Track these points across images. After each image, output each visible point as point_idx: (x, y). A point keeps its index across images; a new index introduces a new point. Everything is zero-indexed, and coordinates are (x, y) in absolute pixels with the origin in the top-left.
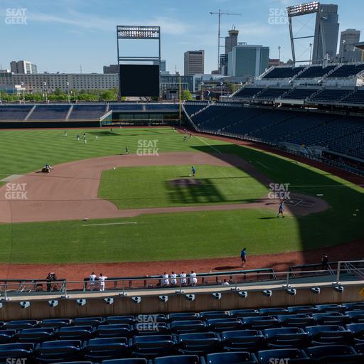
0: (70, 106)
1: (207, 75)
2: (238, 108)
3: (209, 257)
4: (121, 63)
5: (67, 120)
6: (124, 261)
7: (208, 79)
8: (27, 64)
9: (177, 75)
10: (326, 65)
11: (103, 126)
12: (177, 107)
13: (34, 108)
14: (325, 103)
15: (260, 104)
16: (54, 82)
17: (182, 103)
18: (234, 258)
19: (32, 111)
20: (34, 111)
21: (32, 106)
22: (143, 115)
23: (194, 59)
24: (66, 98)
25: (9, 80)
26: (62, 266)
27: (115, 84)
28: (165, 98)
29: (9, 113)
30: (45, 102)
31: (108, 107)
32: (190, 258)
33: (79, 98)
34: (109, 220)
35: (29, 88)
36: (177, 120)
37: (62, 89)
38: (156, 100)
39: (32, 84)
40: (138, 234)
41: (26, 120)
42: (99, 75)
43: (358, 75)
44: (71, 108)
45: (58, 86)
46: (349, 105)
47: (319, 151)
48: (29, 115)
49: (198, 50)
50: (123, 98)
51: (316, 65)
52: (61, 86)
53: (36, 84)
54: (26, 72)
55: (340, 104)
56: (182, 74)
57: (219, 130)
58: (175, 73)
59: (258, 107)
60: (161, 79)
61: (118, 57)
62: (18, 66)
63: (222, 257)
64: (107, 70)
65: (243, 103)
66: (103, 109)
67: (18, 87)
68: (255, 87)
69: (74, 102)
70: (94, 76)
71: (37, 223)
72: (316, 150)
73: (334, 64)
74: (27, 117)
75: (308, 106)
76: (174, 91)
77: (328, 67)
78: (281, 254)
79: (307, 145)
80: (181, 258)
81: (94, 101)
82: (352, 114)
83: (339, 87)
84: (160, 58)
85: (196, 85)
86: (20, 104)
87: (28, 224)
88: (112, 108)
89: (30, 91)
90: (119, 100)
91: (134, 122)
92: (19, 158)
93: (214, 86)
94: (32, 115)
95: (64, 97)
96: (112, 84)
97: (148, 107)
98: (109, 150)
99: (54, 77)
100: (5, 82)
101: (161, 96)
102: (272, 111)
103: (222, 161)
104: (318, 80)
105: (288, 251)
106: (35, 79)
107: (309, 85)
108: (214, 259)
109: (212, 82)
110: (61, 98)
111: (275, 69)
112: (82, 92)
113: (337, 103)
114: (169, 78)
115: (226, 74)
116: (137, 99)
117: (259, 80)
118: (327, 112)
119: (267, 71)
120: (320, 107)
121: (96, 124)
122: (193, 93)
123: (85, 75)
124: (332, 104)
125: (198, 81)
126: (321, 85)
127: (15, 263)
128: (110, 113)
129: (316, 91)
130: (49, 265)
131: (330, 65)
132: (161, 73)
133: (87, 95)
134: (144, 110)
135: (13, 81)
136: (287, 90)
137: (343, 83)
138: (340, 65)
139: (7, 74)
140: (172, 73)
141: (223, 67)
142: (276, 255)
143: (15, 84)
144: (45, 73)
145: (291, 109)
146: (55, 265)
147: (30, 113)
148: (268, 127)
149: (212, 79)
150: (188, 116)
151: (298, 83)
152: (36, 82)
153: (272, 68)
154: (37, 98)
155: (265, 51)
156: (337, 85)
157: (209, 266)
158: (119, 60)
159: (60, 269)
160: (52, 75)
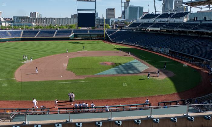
0: (56, 31)
1: (116, 19)
2: (131, 32)
3: (119, 98)
4: (79, 12)
5: (54, 37)
6: (78, 100)
7: (117, 21)
8: (37, 14)
9: (103, 19)
10: (169, 13)
11: (70, 40)
12: (103, 31)
13: (39, 32)
14: (170, 29)
15: (140, 30)
16: (49, 21)
17: (105, 30)
18: (131, 98)
19: (38, 33)
20: (40, 33)
21: (39, 31)
22: (88, 35)
23: (111, 12)
24: (54, 27)
25: (29, 20)
26: (48, 102)
27: (76, 22)
28: (98, 28)
29: (28, 34)
30: (44, 29)
31: (72, 32)
32: (110, 98)
33: (60, 28)
34: (71, 81)
35: (38, 24)
36: (103, 37)
37: (52, 24)
38: (94, 29)
39: (39, 22)
40: (85, 87)
41: (35, 37)
42: (69, 19)
43: (184, 17)
44: (56, 32)
45: (51, 23)
46: (181, 30)
47: (167, 50)
48: (37, 35)
49: (112, 8)
50: (79, 28)
51: (165, 13)
52: (52, 23)
53: (41, 22)
54: (37, 17)
55: (176, 30)
56: (105, 18)
57: (122, 42)
58: (102, 18)
59: (139, 31)
60: (96, 20)
61: (77, 10)
62: (33, 14)
63: (125, 98)
64: (72, 16)
65: (133, 30)
66: (70, 32)
67: (33, 24)
68: (138, 22)
69: (57, 29)
70: (67, 19)
71: (38, 82)
72: (166, 50)
73: (173, 12)
74: (36, 36)
75: (162, 31)
76: (102, 25)
77: (171, 14)
78: (154, 96)
79: (162, 48)
80: (106, 98)
81: (66, 29)
82: (182, 34)
83: (176, 22)
84: (95, 10)
85: (112, 23)
86: (33, 30)
87: (33, 82)
88: (74, 32)
89: (39, 25)
90: (77, 28)
91: (84, 38)
92: (31, 53)
93: (119, 23)
94: (38, 35)
95: (53, 27)
96: (74, 22)
97: (90, 31)
98: (72, 50)
99: (49, 19)
100: (28, 21)
101: (96, 27)
102: (146, 33)
103: (125, 53)
104: (166, 19)
105: (157, 95)
106: (41, 20)
107: (162, 21)
108: (122, 99)
109: (118, 22)
110: (52, 28)
111: (147, 15)
112: (61, 25)
113: (175, 29)
114: (99, 20)
115: (124, 18)
116: (85, 28)
117: (139, 19)
118: (170, 33)
119: (143, 16)
120: (167, 31)
121: (67, 39)
122: (110, 26)
123: (63, 19)
124: (173, 29)
125: (112, 21)
126: (168, 21)
127: (25, 100)
128: (73, 34)
129: (165, 24)
130: (42, 101)
131: (171, 13)
132: (96, 18)
133: (63, 26)
134: (89, 33)
135: (31, 21)
136: (153, 24)
137: (177, 20)
138: (176, 12)
139: (28, 18)
140: (101, 18)
141: (123, 16)
142: (151, 97)
143: (32, 22)
144: (45, 17)
145: (154, 32)
146: (44, 101)
147: (38, 34)
148: (144, 40)
149: (118, 20)
150: (108, 35)
151: (157, 21)
152: (41, 21)
153: (146, 14)
154: (41, 28)
155: (142, 8)
156: (175, 21)
157: (119, 102)
158: (77, 11)
159: (47, 103)
160: (48, 18)
